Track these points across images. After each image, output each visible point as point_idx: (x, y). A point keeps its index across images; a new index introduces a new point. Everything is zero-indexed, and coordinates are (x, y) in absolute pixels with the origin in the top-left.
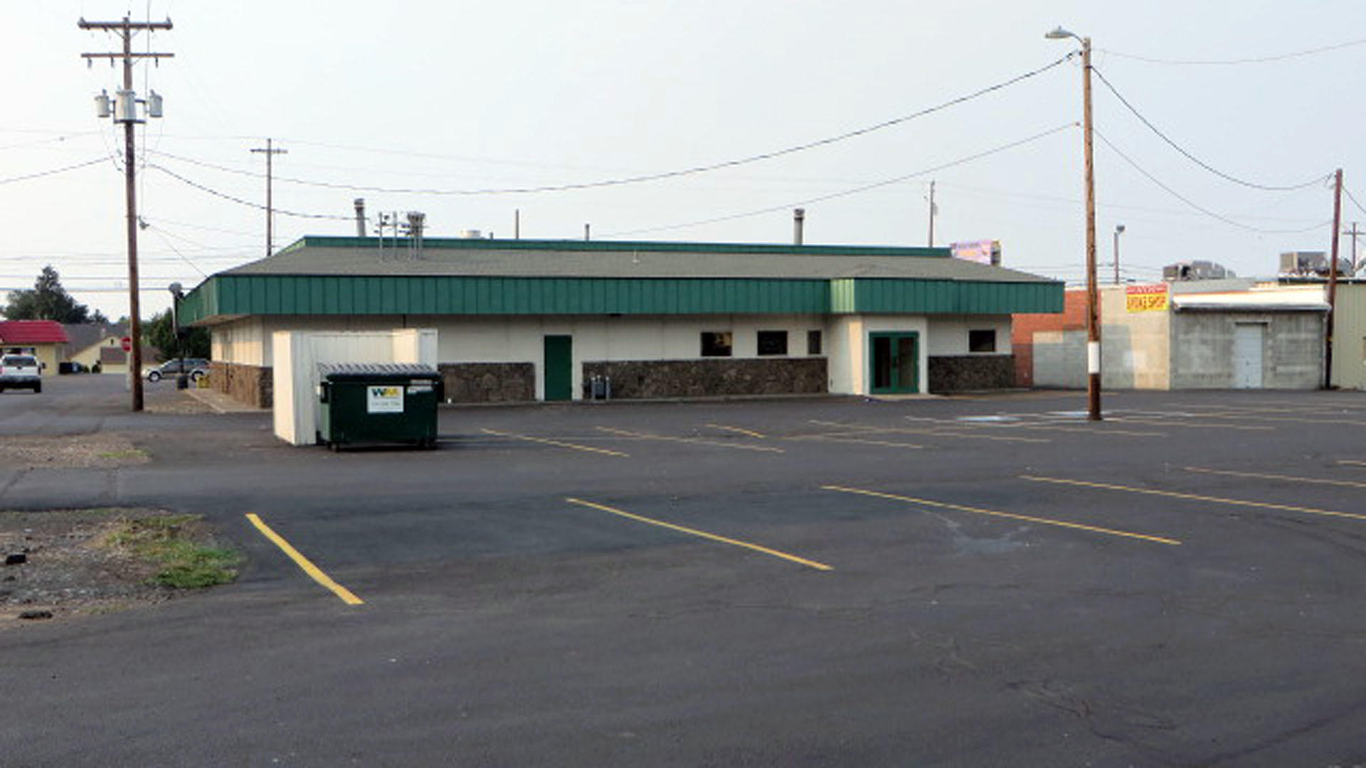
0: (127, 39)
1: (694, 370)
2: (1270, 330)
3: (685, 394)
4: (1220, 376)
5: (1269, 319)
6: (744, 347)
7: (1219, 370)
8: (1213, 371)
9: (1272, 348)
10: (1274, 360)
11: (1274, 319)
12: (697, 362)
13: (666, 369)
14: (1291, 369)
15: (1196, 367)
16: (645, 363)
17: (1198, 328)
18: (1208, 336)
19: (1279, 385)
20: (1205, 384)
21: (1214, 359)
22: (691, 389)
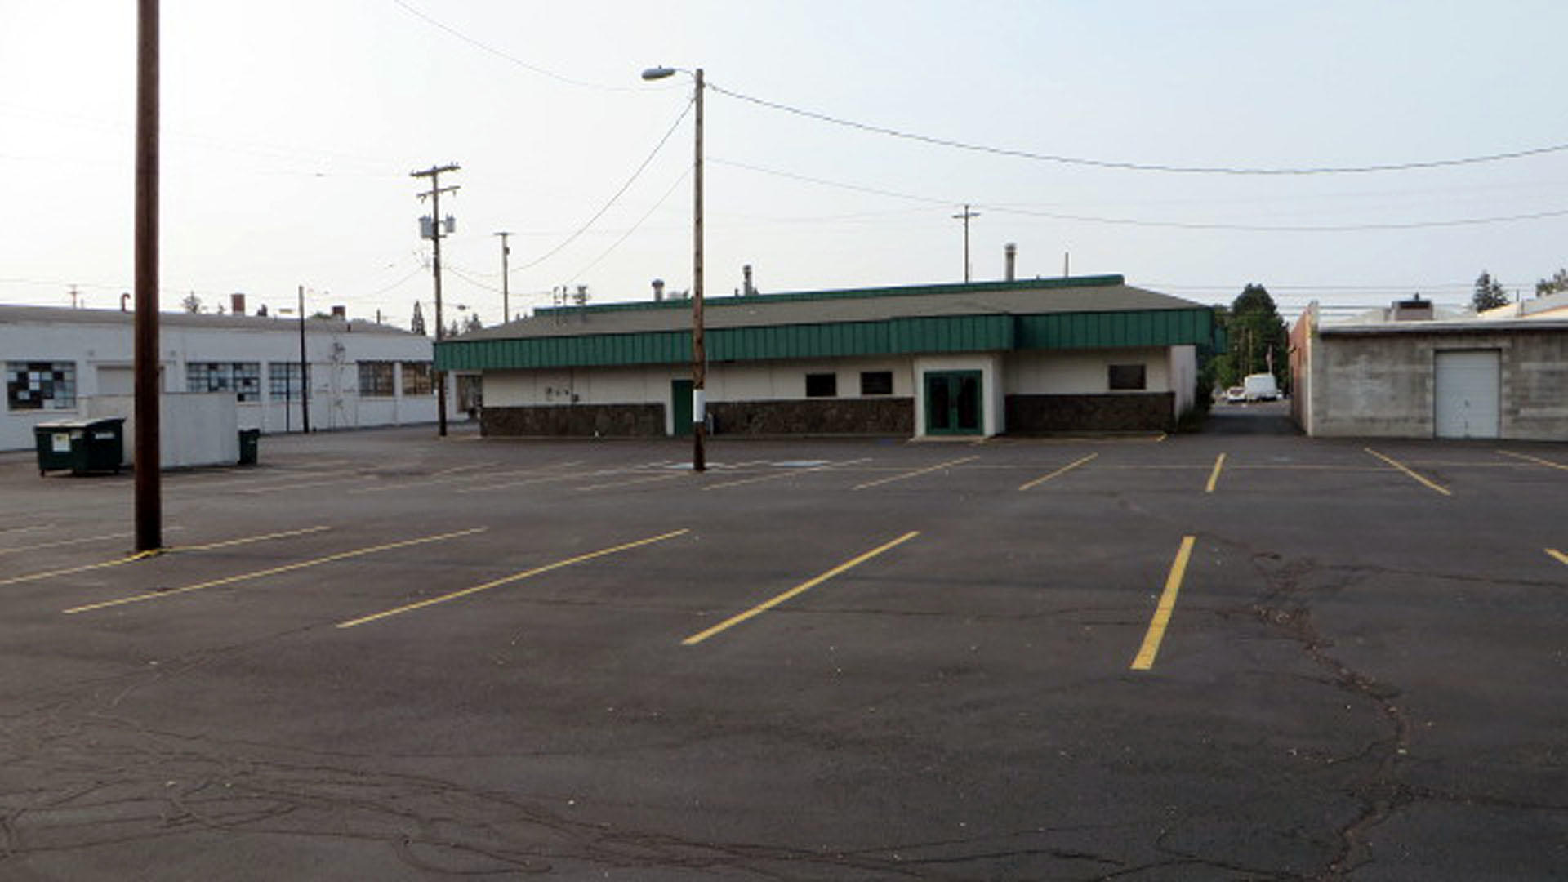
0: (435, 182)
1: (798, 410)
2: (1505, 358)
3: (790, 431)
4: (1406, 420)
5: (1504, 343)
6: (849, 388)
7: (1403, 413)
8: (1389, 413)
9: (1508, 382)
10: (1516, 399)
11: (1513, 341)
12: (801, 402)
13: (773, 409)
14: (1548, 412)
15: (1361, 407)
16: (754, 404)
17: (1363, 357)
18: (1382, 367)
19: (1523, 434)
20: (1379, 431)
21: (1393, 398)
22: (794, 426)
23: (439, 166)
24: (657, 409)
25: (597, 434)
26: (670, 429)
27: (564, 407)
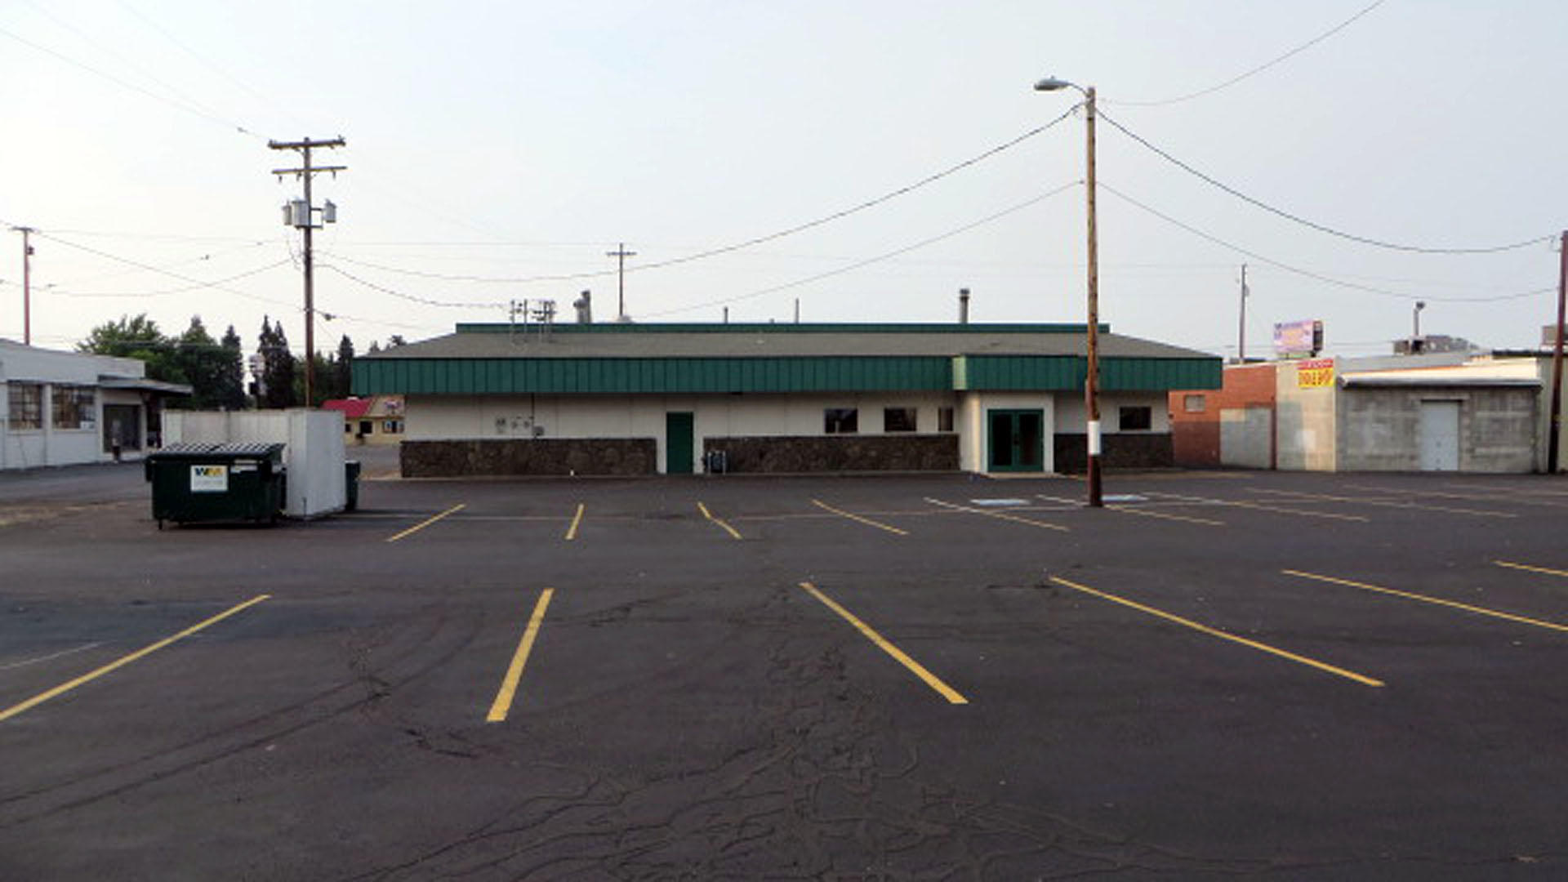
0: (307, 156)
1: (816, 447)
2: (1466, 408)
3: (808, 468)
4: (1401, 456)
5: (1465, 397)
6: (871, 424)
7: (1399, 451)
8: (1390, 451)
9: (1469, 427)
10: (1472, 441)
11: (1471, 396)
12: (820, 438)
13: (788, 445)
14: (1494, 450)
15: (1371, 448)
16: (767, 439)
17: (1372, 405)
18: (1386, 414)
19: (1478, 468)
20: (1383, 466)
21: (1393, 439)
22: (813, 464)
23: (313, 139)
24: (648, 445)
25: (572, 473)
26: (662, 466)
27: (526, 441)
